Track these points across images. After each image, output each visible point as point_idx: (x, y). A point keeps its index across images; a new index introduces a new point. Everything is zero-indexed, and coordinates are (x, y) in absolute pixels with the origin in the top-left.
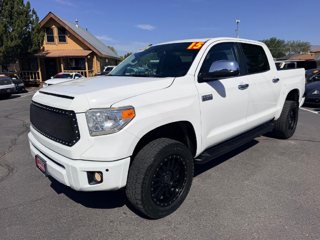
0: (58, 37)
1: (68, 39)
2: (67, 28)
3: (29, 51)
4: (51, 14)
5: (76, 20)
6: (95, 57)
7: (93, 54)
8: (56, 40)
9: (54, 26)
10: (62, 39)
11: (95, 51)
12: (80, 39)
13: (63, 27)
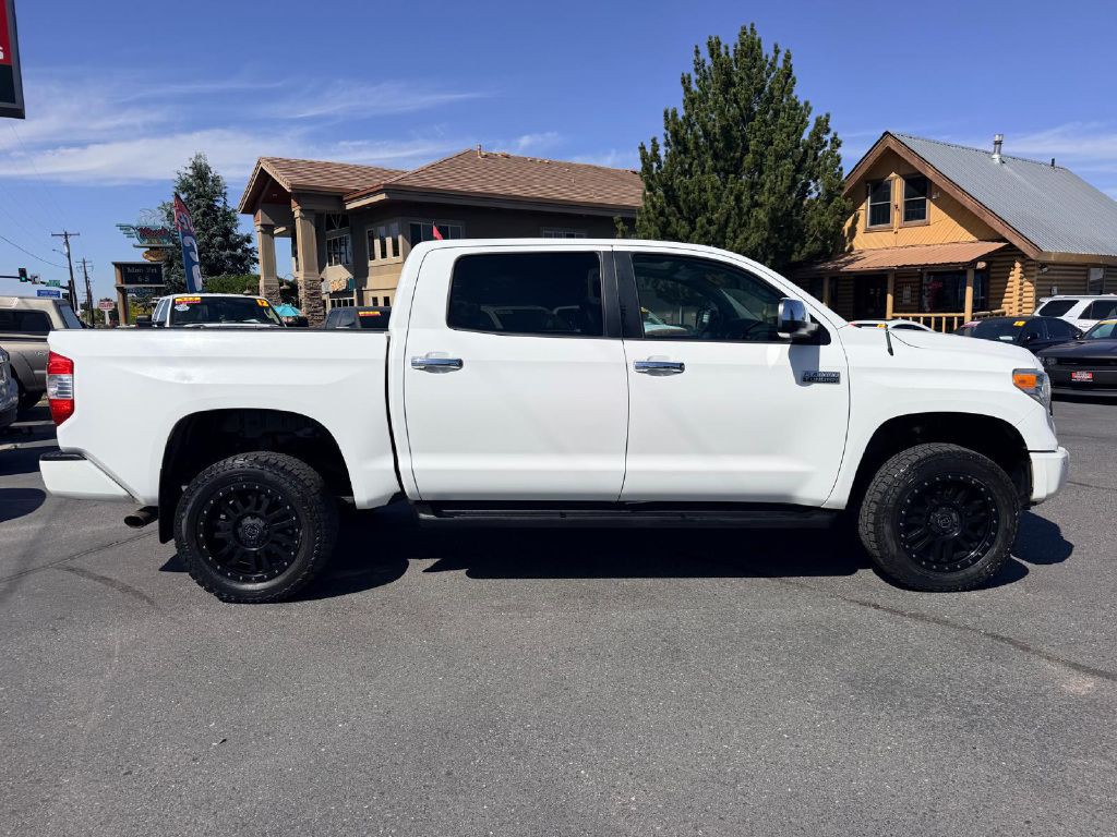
0: (901, 206)
1: (933, 210)
2: (930, 174)
3: (795, 258)
4: (890, 139)
5: (997, 138)
6: (1018, 265)
7: (1008, 255)
8: (897, 216)
9: (893, 175)
10: (915, 212)
11: (1017, 242)
12: (969, 204)
13: (920, 173)
